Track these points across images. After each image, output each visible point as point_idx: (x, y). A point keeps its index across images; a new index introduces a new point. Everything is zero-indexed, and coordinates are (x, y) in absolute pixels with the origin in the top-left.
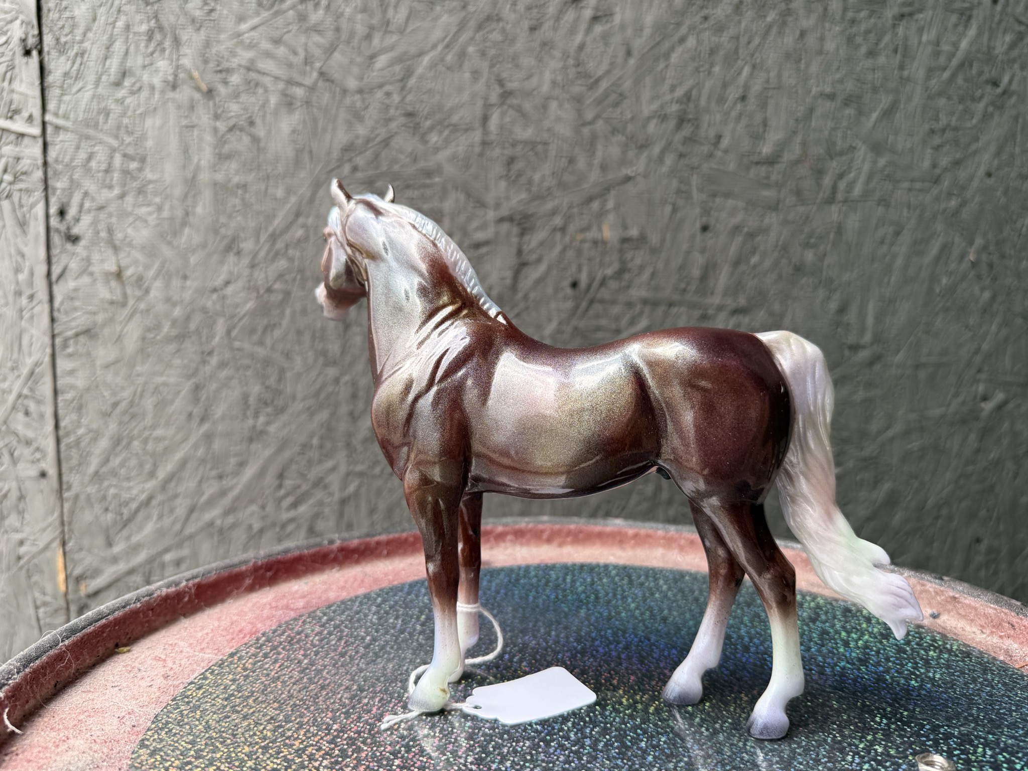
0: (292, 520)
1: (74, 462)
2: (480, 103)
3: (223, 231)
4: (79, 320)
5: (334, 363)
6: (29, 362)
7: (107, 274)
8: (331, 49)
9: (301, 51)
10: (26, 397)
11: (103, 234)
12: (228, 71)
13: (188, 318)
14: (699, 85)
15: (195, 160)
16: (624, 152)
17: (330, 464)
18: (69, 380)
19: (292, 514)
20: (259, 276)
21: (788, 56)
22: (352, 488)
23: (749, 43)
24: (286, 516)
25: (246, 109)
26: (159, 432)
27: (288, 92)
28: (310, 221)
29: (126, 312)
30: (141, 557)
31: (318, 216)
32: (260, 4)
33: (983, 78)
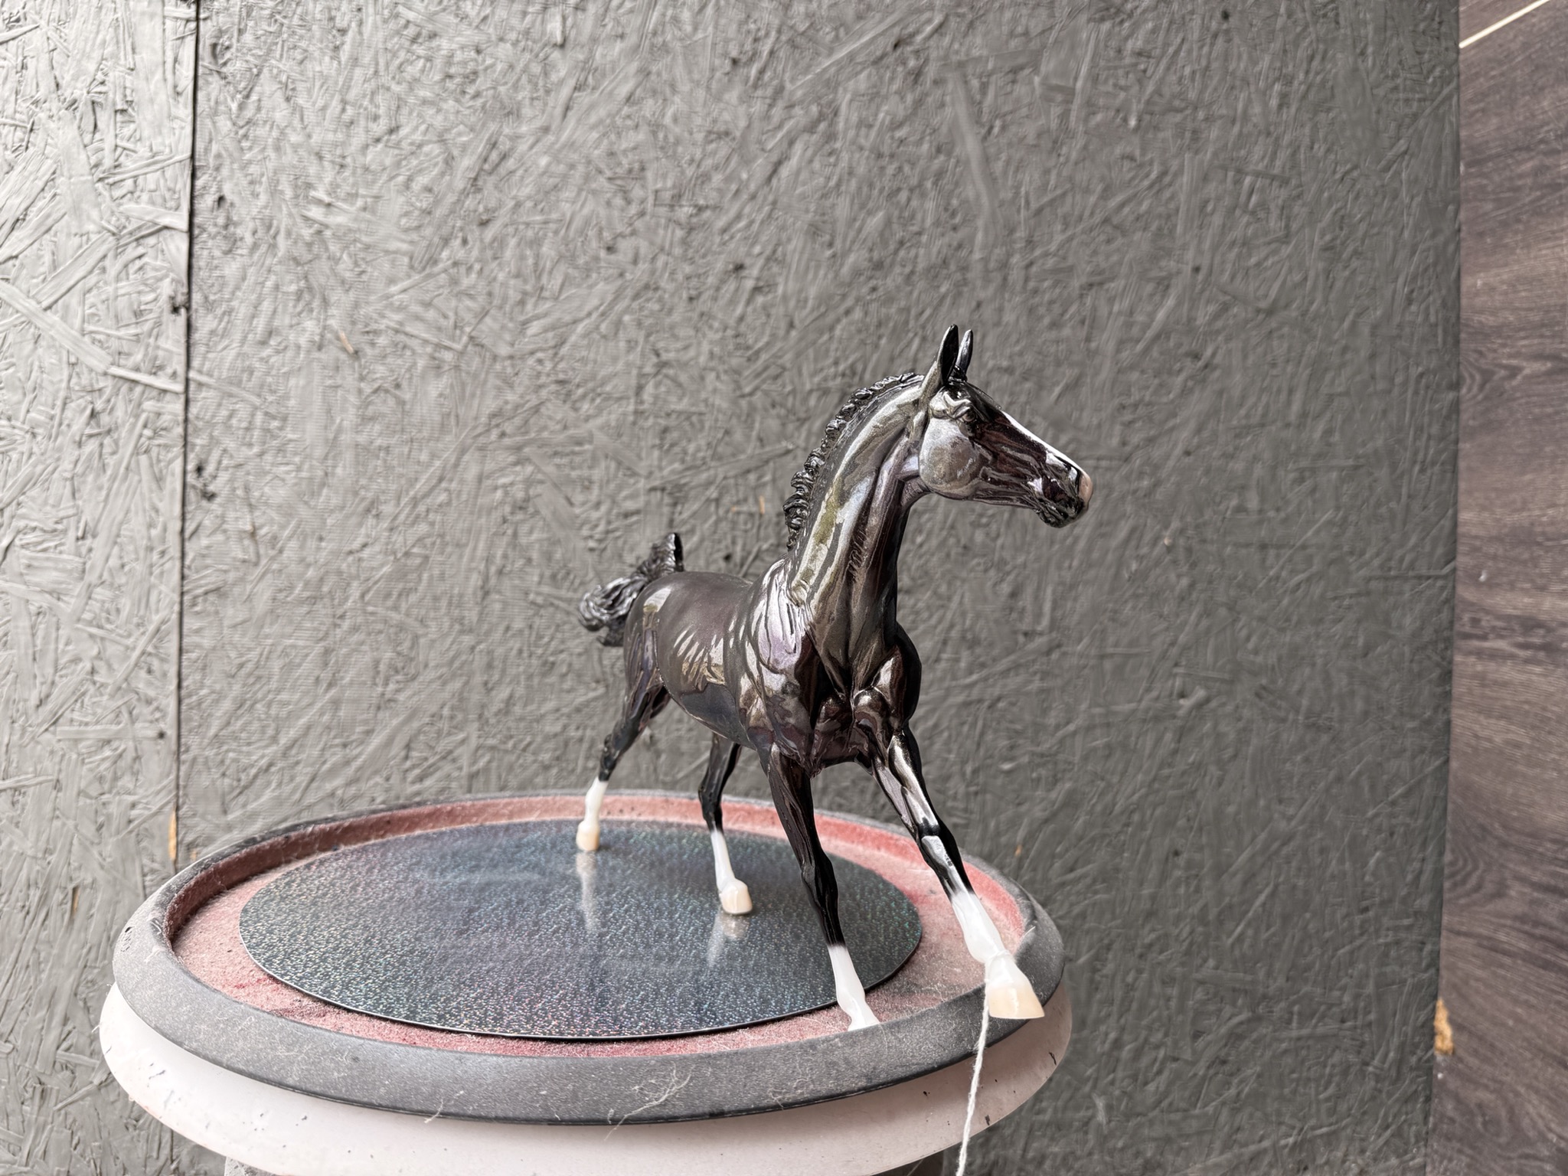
1: (194, 723)
2: (634, 372)
3: (363, 493)
4: (209, 578)
5: (471, 631)
6: (156, 619)
7: (242, 533)
8: (482, 314)
9: (451, 314)
10: (150, 654)
11: (240, 492)
12: (376, 332)
13: (322, 580)
14: (865, 361)
15: (338, 421)
16: (784, 425)
17: (461, 736)
18: (196, 639)
19: (417, 787)
20: (398, 539)
22: (481, 763)
23: (921, 314)
24: (411, 789)
25: (392, 371)
26: (284, 696)
27: (437, 355)
28: (454, 485)
29: (259, 570)
31: (462, 481)
32: (412, 267)
33: (1182, 350)
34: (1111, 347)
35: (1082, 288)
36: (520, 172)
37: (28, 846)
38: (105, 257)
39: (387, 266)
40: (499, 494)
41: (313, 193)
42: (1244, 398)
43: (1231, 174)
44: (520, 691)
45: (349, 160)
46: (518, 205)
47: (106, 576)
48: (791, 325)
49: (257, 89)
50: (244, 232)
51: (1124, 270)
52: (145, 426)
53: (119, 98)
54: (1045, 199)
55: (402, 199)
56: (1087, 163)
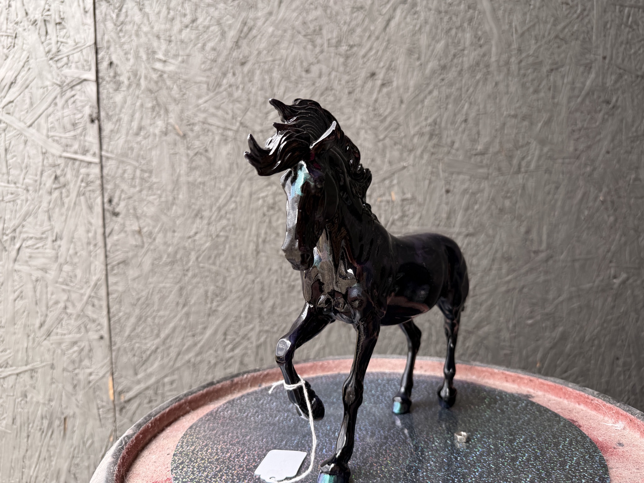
0: (232, 357)
1: (118, 330)
3: (193, 206)
4: (119, 256)
5: (252, 272)
6: (94, 278)
7: (134, 232)
8: (246, 111)
9: (230, 112)
10: (93, 297)
11: (131, 211)
12: (193, 124)
13: (176, 253)
14: (441, 116)
15: (178, 171)
16: (401, 154)
17: (251, 326)
18: (115, 287)
19: (231, 354)
20: (213, 229)
21: (489, 96)
22: (262, 339)
23: (467, 91)
24: (228, 355)
25: (203, 143)
26: (161, 313)
27: (225, 134)
28: (238, 199)
29: (144, 250)
30: (153, 380)
31: (242, 197)
32: (208, 89)
33: (601, 100)
34: (565, 101)
35: (547, 71)
36: (259, 37)
37: (40, 398)
38: (56, 98)
39: (196, 90)
40: (260, 202)
41: (156, 56)
42: (633, 121)
43: (618, 7)
44: (278, 301)
45: (173, 38)
46: (259, 53)
47: (68, 259)
48: (402, 102)
49: (125, 6)
50: (124, 79)
51: (568, 61)
52: (82, 181)
53: (57, 17)
54: (525, 28)
55: (201, 56)
56: (545, 8)
